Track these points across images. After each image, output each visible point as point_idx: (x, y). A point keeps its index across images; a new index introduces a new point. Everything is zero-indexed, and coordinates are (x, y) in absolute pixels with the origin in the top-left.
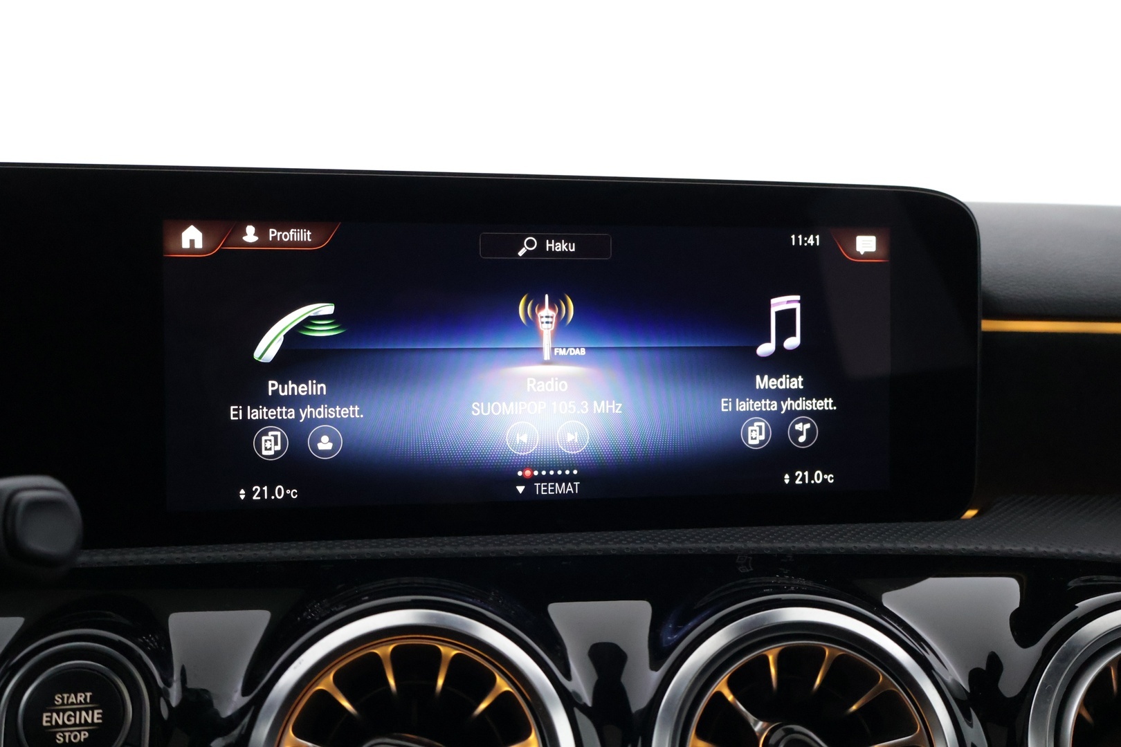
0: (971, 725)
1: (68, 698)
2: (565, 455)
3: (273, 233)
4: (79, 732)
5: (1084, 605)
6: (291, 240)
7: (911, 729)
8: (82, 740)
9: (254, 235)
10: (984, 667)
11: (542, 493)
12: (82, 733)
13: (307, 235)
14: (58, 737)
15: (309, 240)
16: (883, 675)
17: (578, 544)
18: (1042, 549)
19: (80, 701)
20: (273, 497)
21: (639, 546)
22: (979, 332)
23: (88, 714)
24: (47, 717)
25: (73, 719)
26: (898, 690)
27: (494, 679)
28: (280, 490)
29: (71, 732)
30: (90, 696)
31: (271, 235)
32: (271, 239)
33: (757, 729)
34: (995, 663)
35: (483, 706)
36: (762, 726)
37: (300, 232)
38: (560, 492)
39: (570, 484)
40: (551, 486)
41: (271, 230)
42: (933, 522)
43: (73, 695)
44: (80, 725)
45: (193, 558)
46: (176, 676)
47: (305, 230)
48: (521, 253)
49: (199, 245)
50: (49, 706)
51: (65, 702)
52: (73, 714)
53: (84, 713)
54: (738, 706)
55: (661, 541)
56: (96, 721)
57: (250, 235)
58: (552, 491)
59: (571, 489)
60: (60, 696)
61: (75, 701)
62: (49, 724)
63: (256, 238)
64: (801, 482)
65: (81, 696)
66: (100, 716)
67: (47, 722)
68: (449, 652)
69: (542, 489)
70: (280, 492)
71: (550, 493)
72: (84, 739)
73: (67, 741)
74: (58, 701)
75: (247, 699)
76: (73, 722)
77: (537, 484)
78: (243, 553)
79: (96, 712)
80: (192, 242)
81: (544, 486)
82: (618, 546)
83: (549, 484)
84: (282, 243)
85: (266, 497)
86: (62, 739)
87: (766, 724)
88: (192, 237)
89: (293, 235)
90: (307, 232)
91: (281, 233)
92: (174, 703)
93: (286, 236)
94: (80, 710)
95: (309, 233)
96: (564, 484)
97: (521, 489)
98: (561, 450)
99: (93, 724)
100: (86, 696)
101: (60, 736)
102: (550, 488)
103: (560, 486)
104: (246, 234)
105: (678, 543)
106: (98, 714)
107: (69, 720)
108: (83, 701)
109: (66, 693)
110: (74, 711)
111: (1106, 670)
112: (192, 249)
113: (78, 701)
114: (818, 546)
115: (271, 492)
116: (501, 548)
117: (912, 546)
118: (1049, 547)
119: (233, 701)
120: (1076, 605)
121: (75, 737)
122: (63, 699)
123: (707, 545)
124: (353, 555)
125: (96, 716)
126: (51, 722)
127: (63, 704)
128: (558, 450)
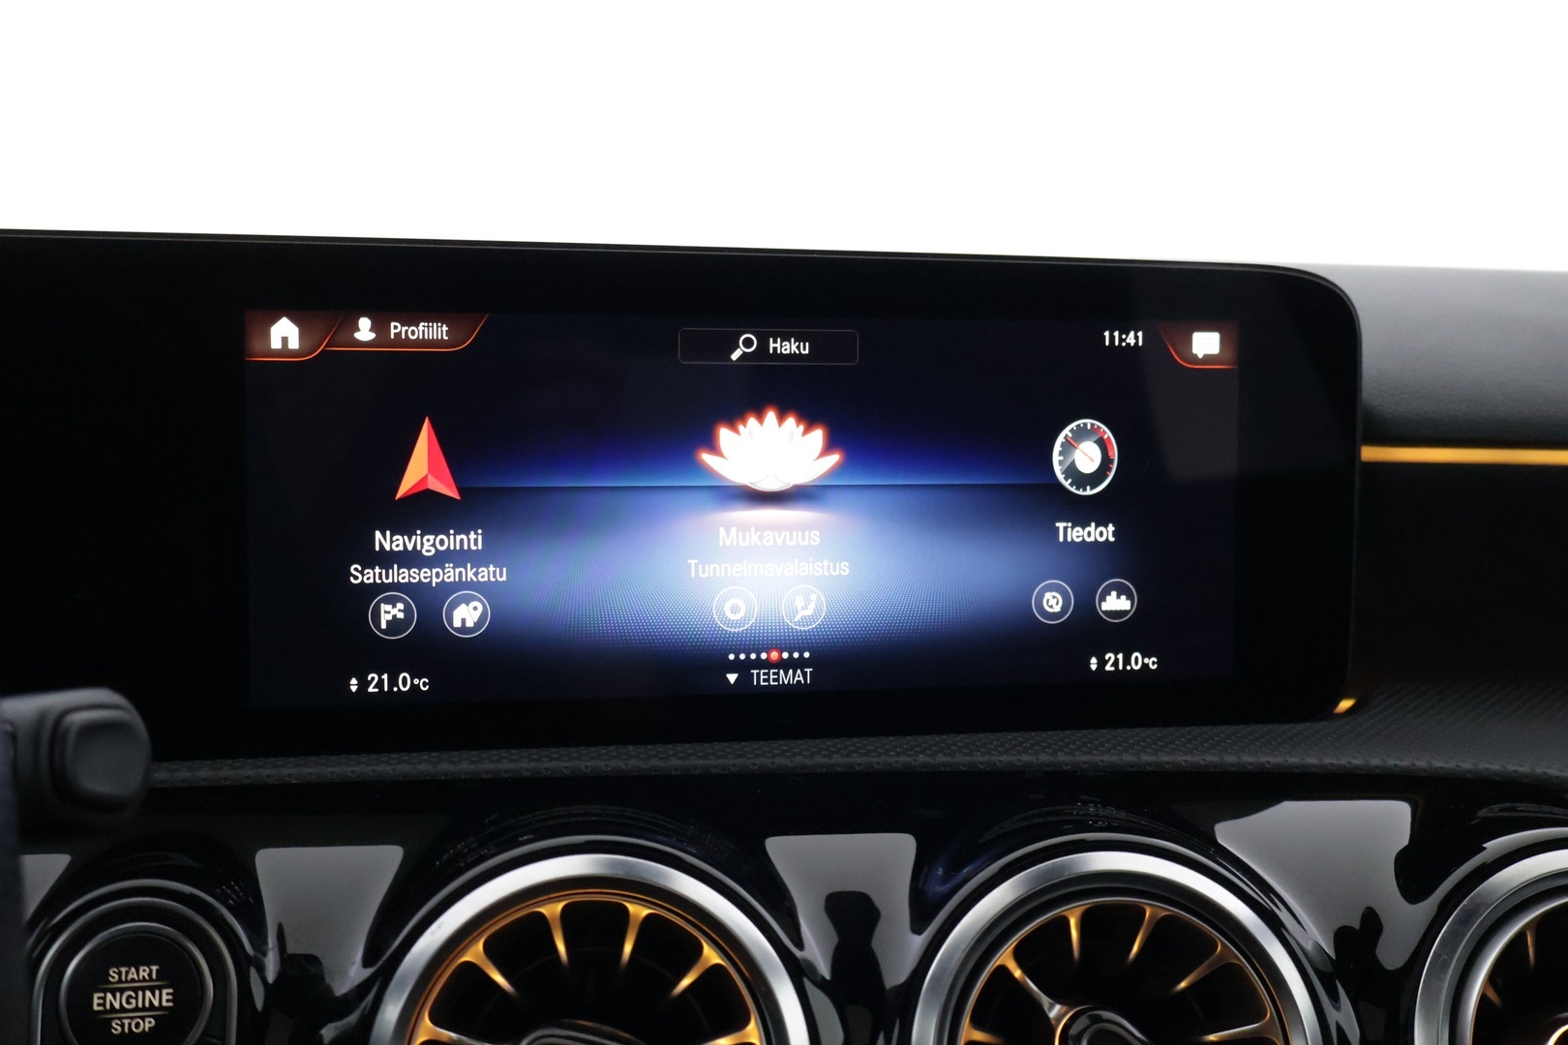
0: (1338, 1009)
1: (127, 973)
2: (792, 632)
3: (396, 328)
4: (143, 1018)
5: (1495, 846)
6: (421, 337)
7: (1257, 1014)
8: (147, 1030)
9: (370, 330)
10: (1356, 925)
11: (762, 683)
12: (147, 1020)
13: (442, 331)
14: (114, 1025)
15: (446, 338)
16: (1222, 943)
17: (812, 755)
18: (1438, 764)
19: (144, 977)
20: (395, 689)
21: (895, 759)
22: (1357, 462)
23: (154, 995)
24: (99, 998)
25: (133, 1001)
26: (1242, 962)
27: (701, 948)
28: (405, 680)
29: (132, 1018)
30: (157, 970)
31: (393, 331)
32: (392, 337)
33: (1052, 1014)
34: (1372, 922)
35: (686, 982)
36: (1059, 1011)
37: (432, 327)
38: (786, 682)
39: (799, 671)
40: (774, 674)
41: (393, 324)
42: (1292, 725)
43: (133, 970)
44: (144, 1009)
45: (290, 775)
46: (272, 941)
47: (439, 324)
48: (735, 356)
49: (294, 344)
50: (101, 983)
51: (123, 978)
52: (133, 995)
53: (148, 994)
54: (1028, 984)
55: (923, 752)
56: (164, 1004)
57: (365, 330)
58: (774, 680)
59: (801, 678)
60: (116, 970)
61: (136, 977)
62: (101, 1008)
63: (373, 336)
64: (1113, 669)
65: (144, 971)
66: (170, 997)
67: (99, 1005)
68: (638, 911)
69: (761, 678)
70: (405, 682)
71: (772, 683)
72: (150, 1028)
73: (126, 1030)
74: (113, 977)
75: (369, 971)
76: (133, 1006)
77: (755, 672)
78: (357, 769)
79: (165, 991)
80: (285, 340)
81: (764, 674)
82: (865, 759)
83: (772, 671)
84: (408, 342)
85: (386, 689)
86: (119, 1028)
87: (1065, 1008)
88: (285, 333)
89: (423, 331)
90: (442, 326)
91: (407, 328)
92: (271, 978)
93: (413, 333)
94: (143, 989)
95: (445, 328)
96: (791, 671)
97: (732, 678)
98: (788, 625)
99: (161, 1007)
100: (151, 971)
101: (117, 1024)
102: (772, 677)
103: (786, 674)
104: (358, 330)
105: (946, 755)
106: (168, 994)
107: (128, 1003)
108: (147, 978)
109: (124, 966)
110: (135, 990)
111: (1520, 937)
112: (285, 351)
113: (141, 978)
114: (1136, 760)
115: (393, 682)
116: (707, 762)
117: (1263, 759)
118: (1446, 762)
119: (351, 973)
120: (1484, 845)
121: (137, 1025)
122: (120, 974)
123: (986, 758)
124: (507, 771)
125: (165, 998)
126: (104, 1005)
127: (120, 981)
128: (784, 626)
